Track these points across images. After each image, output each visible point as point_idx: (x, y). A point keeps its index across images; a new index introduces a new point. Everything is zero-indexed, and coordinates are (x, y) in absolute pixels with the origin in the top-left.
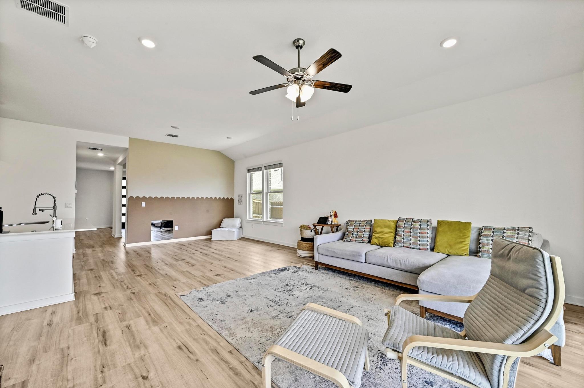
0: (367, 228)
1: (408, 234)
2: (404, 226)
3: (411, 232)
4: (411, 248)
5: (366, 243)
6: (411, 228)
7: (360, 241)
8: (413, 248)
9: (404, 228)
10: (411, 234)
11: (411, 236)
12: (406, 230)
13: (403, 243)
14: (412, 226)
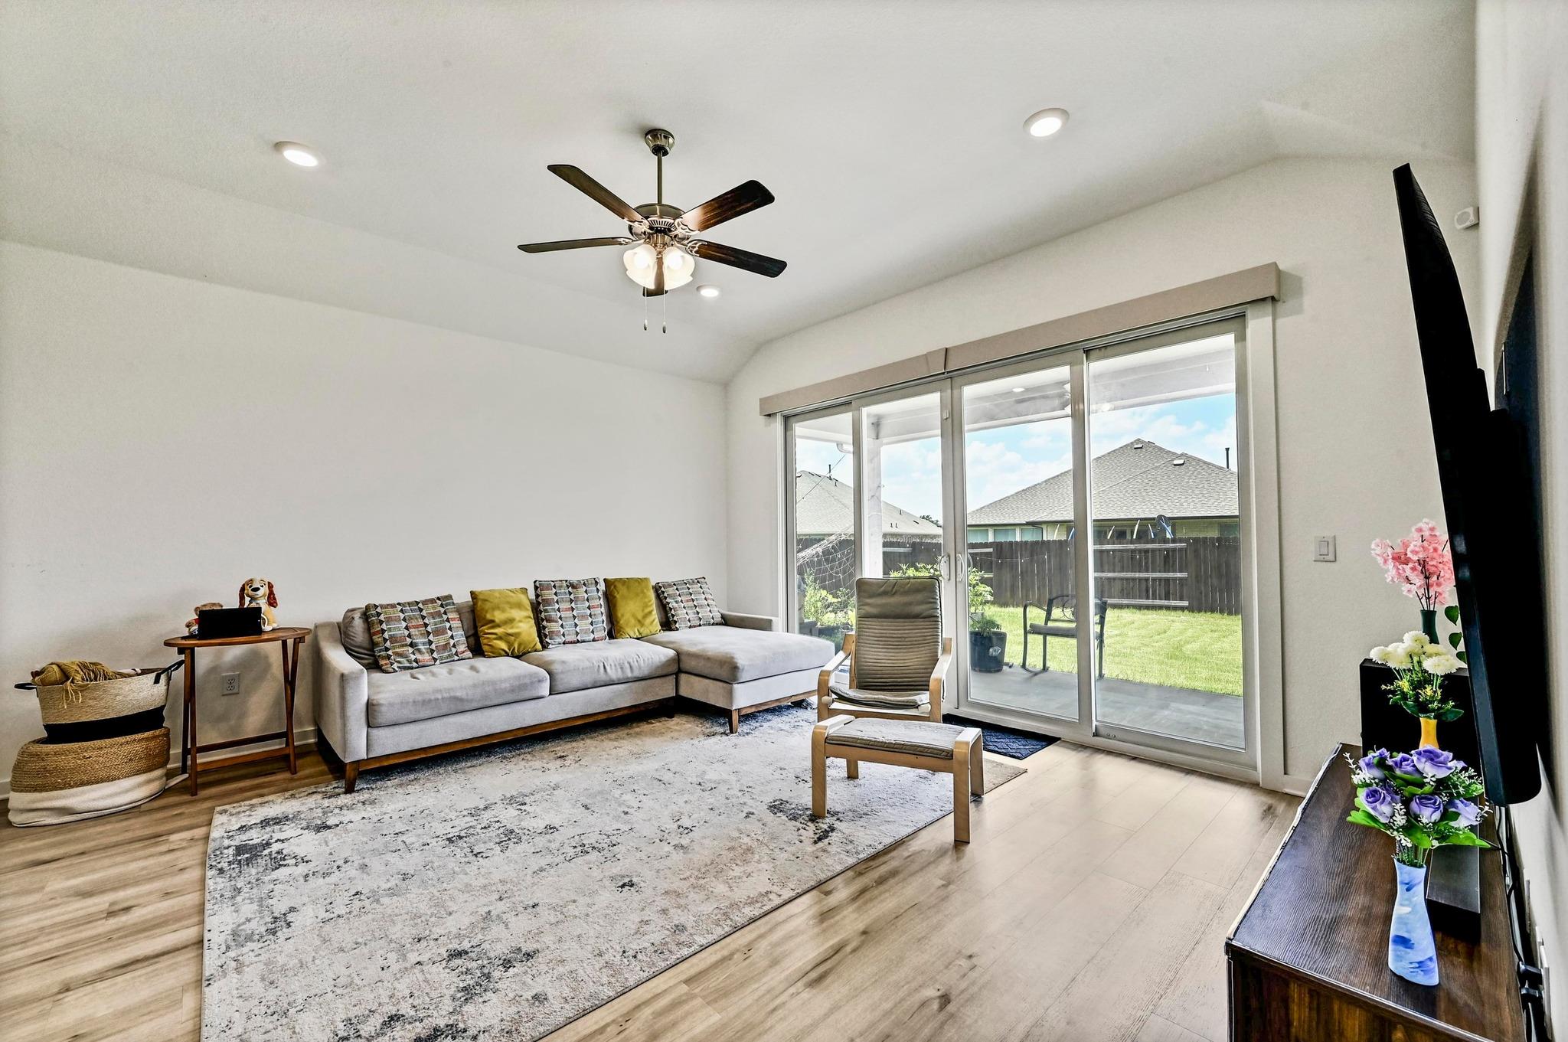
0: (454, 619)
1: (569, 614)
2: (556, 598)
3: (573, 609)
4: (578, 642)
5: (469, 658)
6: (571, 601)
7: (450, 656)
8: (584, 641)
9: (557, 602)
10: (575, 613)
11: (574, 617)
12: (563, 606)
13: (564, 635)
14: (572, 597)
